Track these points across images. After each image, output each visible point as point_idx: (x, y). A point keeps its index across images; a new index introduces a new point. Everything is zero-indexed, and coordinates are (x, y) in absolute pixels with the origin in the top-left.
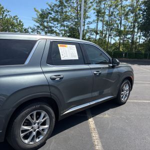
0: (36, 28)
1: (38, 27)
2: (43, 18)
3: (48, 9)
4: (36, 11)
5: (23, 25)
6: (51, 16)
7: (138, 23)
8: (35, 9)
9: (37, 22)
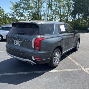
0: (12, 13)
1: (14, 13)
2: (17, 7)
3: (19, 2)
4: (11, 3)
5: (4, 12)
6: (21, 6)
7: (70, 11)
8: (11, 2)
9: (12, 10)
